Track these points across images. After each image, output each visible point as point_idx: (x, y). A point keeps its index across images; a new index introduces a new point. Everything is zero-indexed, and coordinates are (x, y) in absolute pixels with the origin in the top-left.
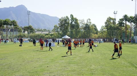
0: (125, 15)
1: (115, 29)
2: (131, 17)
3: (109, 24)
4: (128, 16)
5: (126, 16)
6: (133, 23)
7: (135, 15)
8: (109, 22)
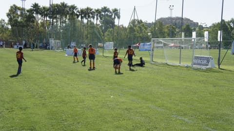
0: (35, 4)
1: (23, 26)
2: (44, 8)
3: (14, 17)
4: (40, 6)
5: (36, 6)
6: (48, 18)
7: (50, 5)
8: (14, 13)
